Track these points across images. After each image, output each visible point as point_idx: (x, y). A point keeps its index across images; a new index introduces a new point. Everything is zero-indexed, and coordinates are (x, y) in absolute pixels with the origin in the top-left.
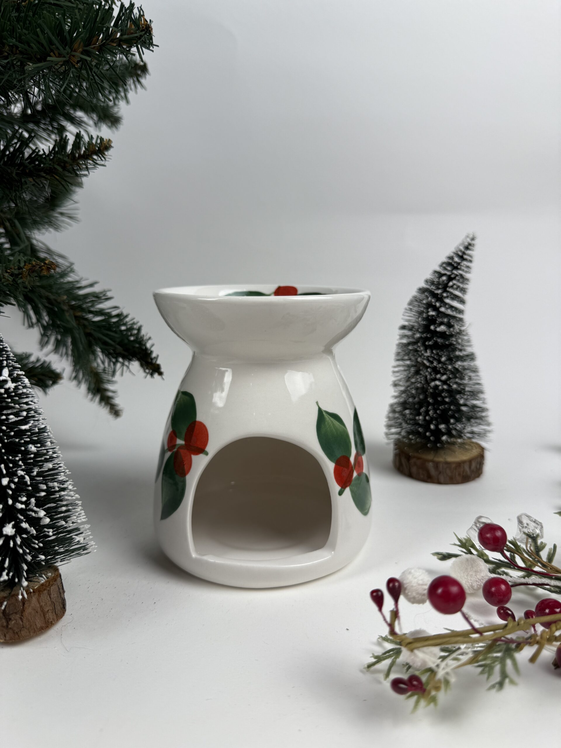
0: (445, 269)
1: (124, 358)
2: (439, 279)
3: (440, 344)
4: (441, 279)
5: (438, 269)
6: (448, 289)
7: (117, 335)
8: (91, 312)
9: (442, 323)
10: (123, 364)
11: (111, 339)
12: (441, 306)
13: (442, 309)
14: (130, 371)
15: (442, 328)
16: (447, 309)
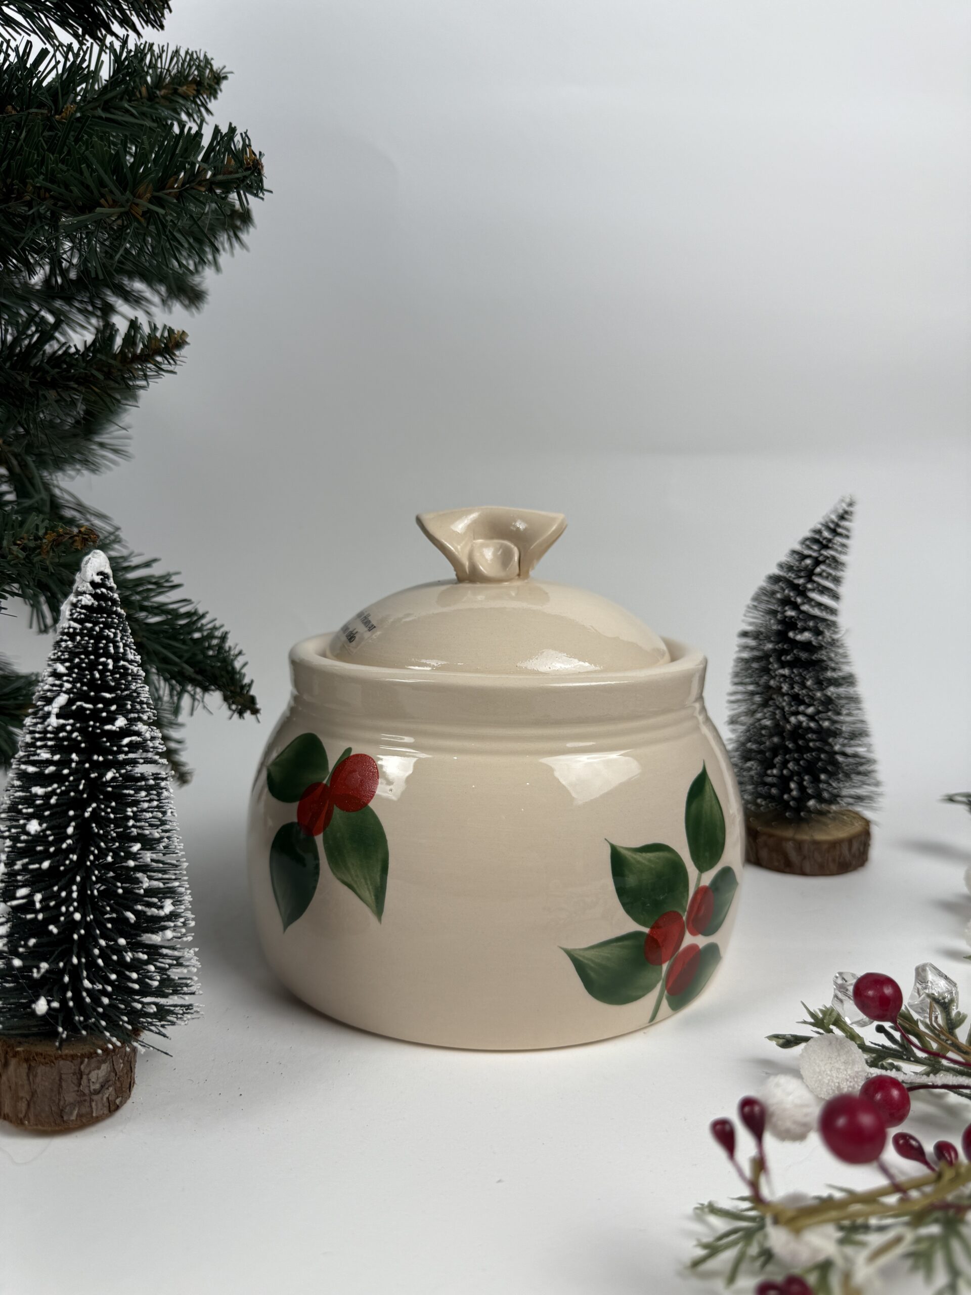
0: (810, 548)
1: (196, 684)
2: (800, 563)
3: (803, 659)
4: (803, 563)
5: (798, 547)
6: (816, 579)
7: (184, 647)
8: (143, 608)
9: (804, 629)
10: (193, 697)
11: (174, 653)
12: (803, 603)
13: (805, 608)
14: (204, 707)
15: (806, 636)
16: (812, 607)
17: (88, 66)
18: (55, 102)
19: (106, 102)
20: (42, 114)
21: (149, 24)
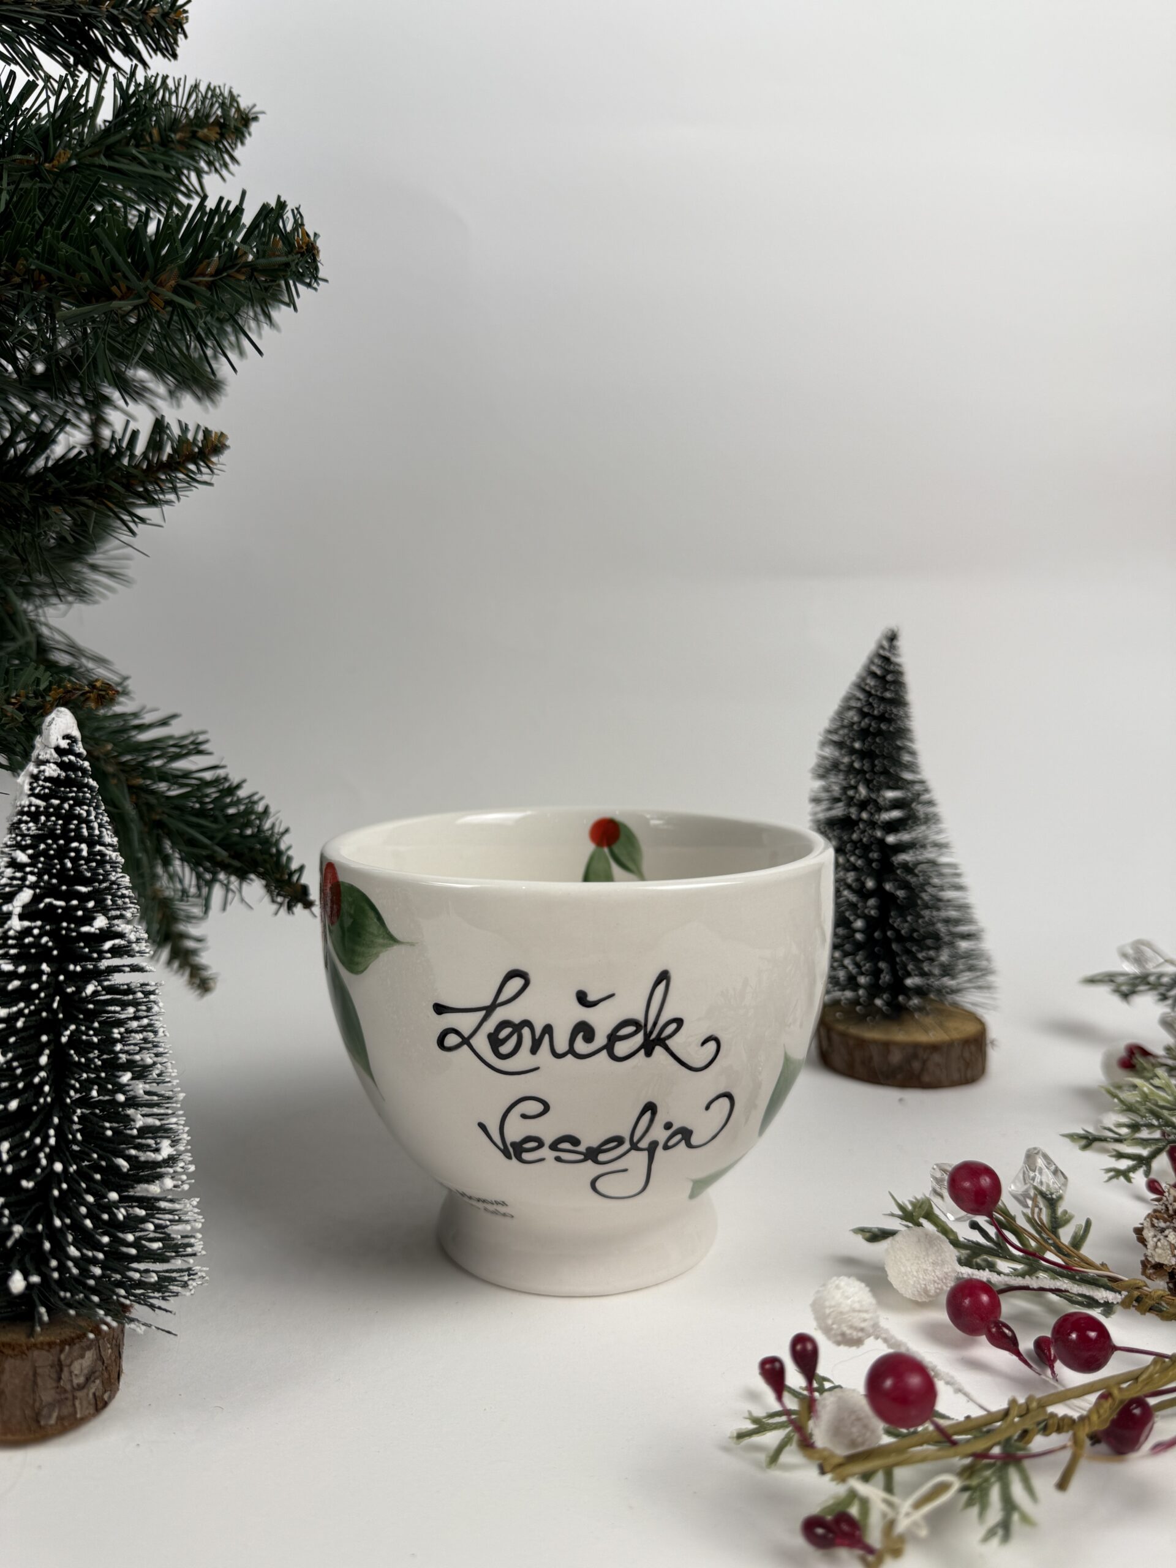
1: (230, 871)
7: (217, 826)
8: (163, 777)
10: (227, 888)
11: (204, 834)
14: (241, 900)
17: (87, 101)
18: (45, 145)
19: (109, 148)
20: (28, 161)
21: (159, 53)
